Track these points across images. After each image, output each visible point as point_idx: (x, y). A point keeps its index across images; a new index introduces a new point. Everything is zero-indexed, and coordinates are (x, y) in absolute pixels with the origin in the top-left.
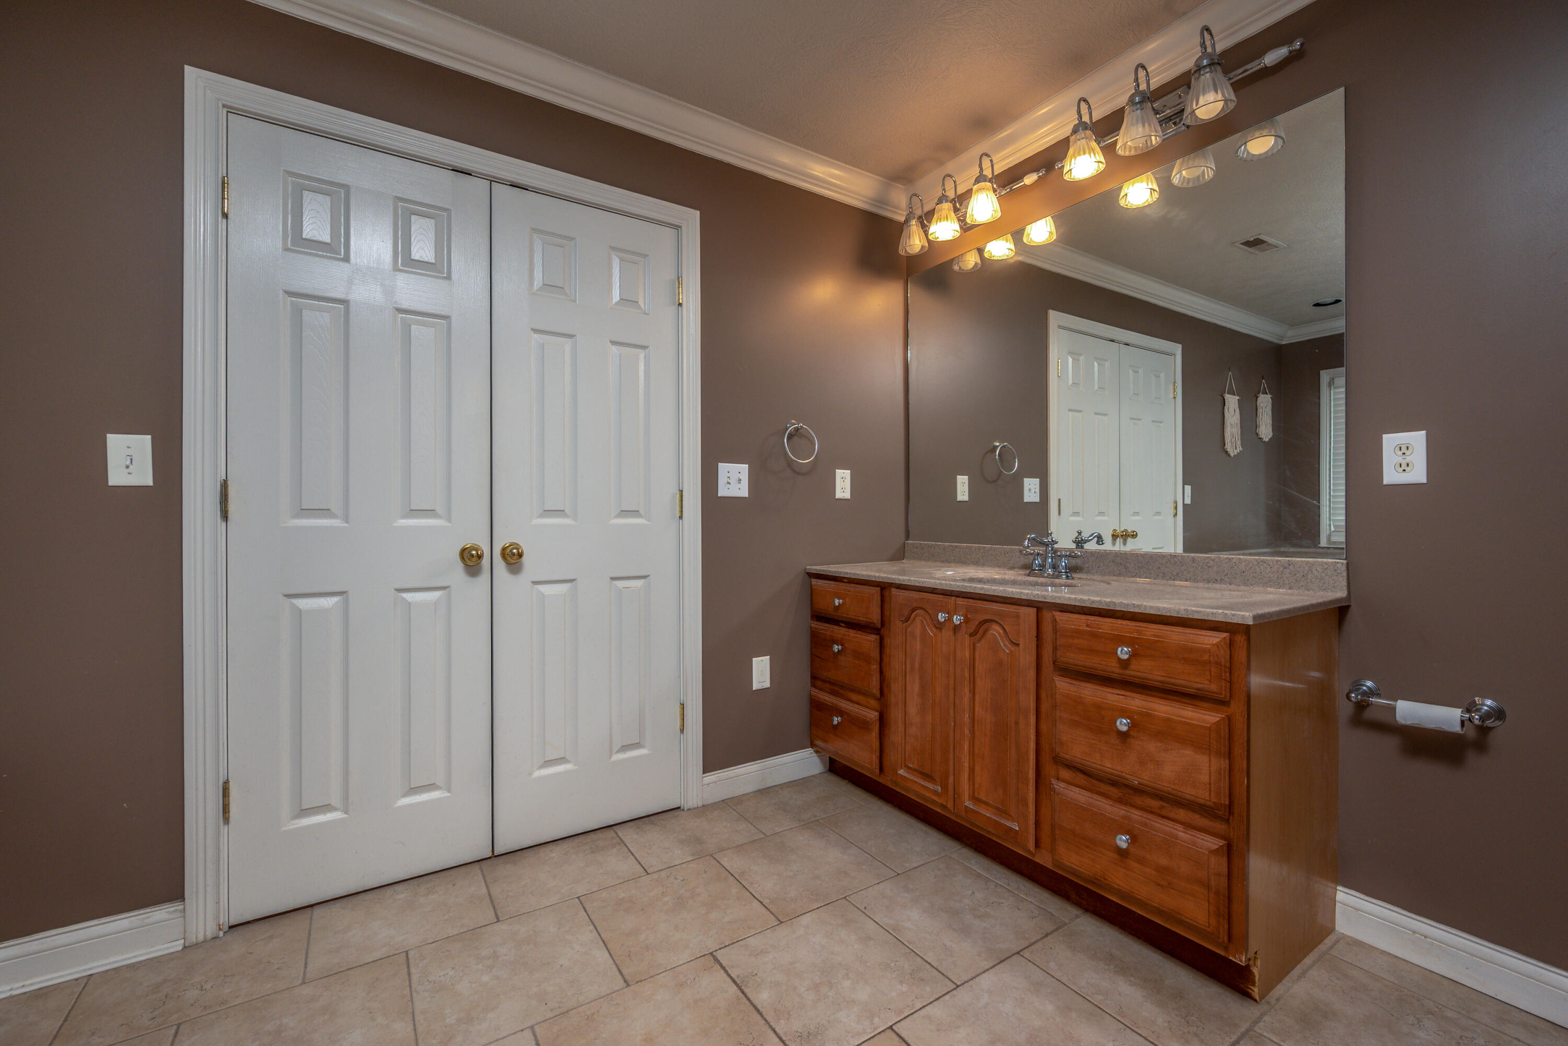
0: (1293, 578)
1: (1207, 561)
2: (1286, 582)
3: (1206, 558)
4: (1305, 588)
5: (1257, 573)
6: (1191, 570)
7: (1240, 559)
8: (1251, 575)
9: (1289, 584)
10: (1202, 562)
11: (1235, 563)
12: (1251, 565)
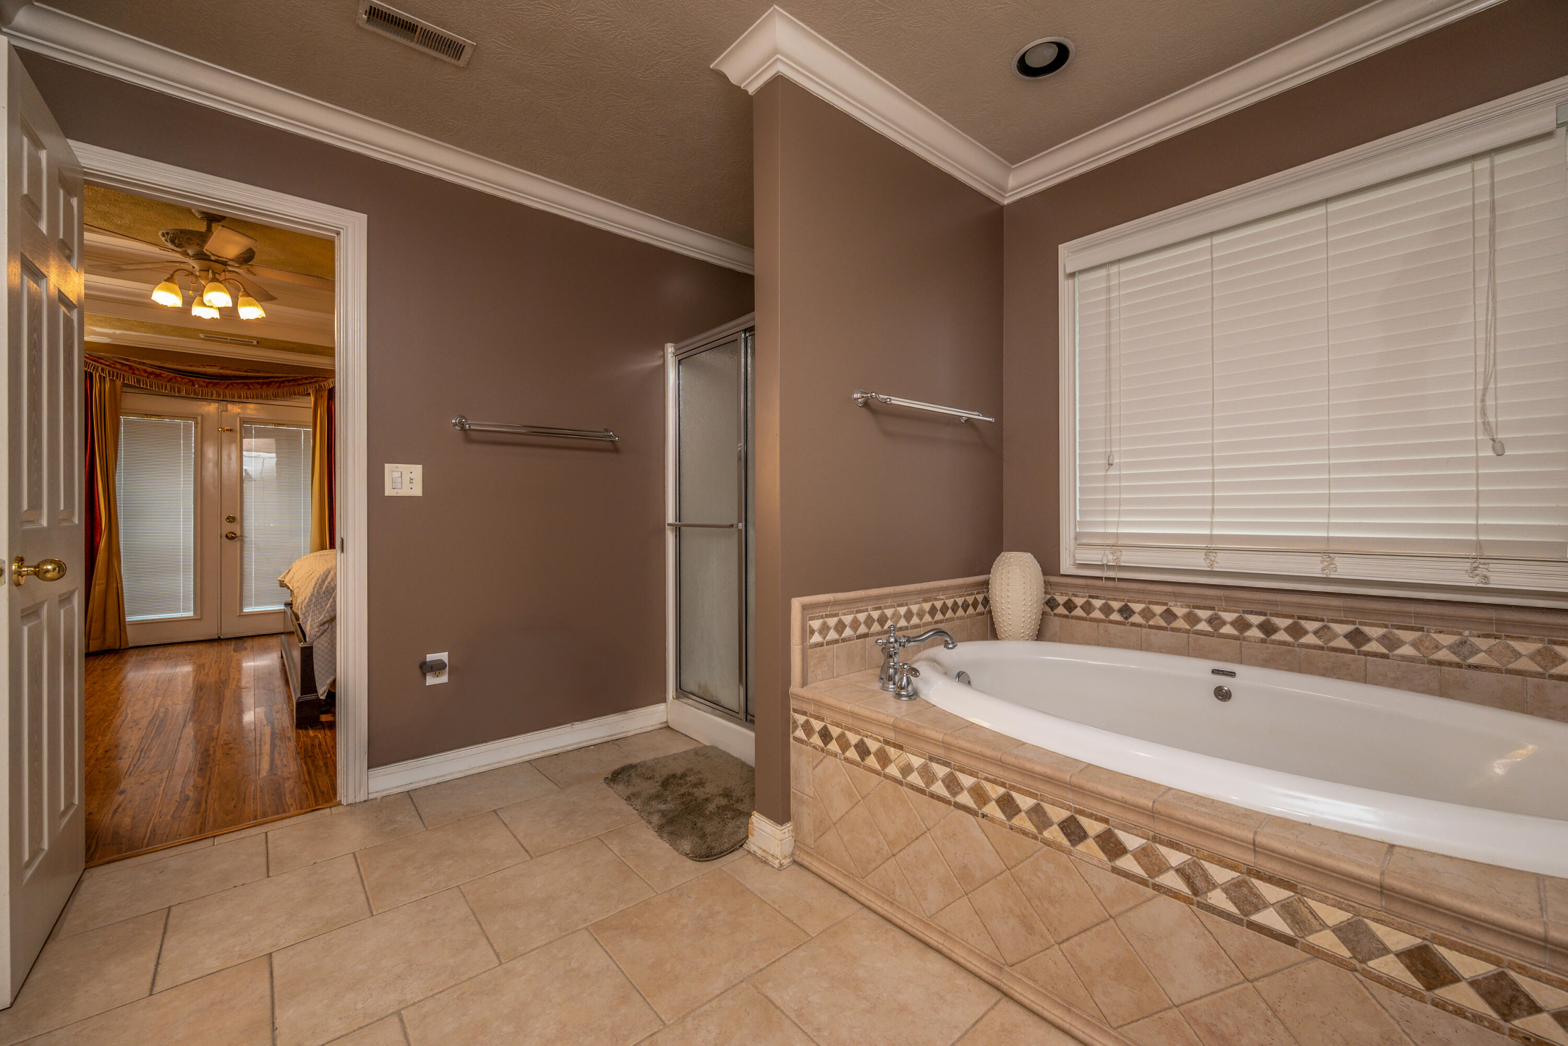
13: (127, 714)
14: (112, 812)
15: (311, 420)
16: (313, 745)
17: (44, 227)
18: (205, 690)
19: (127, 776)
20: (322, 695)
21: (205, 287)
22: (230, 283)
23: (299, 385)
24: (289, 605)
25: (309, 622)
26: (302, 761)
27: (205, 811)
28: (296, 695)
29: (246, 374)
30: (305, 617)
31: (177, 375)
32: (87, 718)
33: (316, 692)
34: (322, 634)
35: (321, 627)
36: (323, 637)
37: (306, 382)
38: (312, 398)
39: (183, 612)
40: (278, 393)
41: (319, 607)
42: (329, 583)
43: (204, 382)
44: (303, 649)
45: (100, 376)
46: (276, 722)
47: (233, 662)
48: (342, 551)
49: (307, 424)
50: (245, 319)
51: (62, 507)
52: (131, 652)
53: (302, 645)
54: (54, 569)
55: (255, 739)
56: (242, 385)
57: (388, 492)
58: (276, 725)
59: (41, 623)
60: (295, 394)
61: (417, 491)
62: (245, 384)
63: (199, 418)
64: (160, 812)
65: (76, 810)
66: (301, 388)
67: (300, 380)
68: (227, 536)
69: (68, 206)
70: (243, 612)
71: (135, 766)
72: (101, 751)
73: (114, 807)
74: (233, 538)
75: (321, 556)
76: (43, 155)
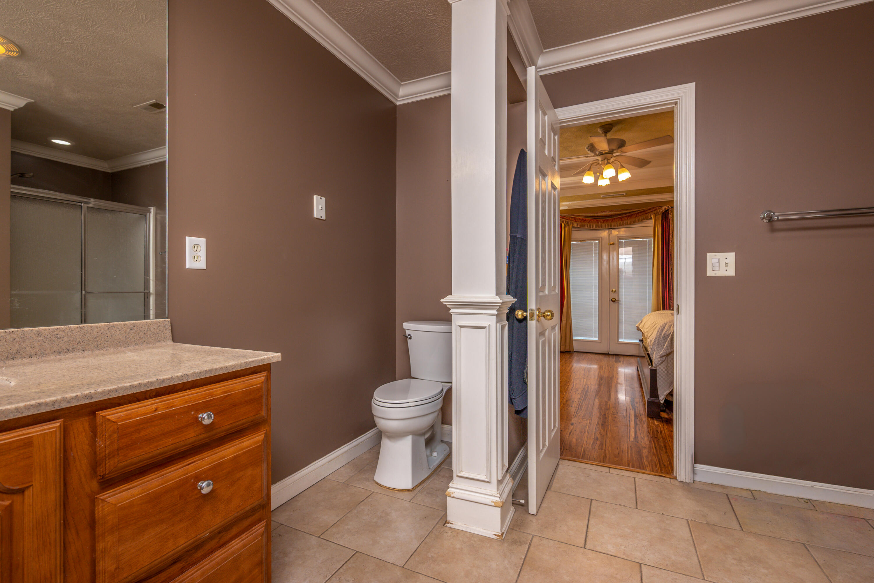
0: (137, 336)
1: (56, 332)
2: (133, 340)
3: (54, 330)
4: (147, 343)
5: (108, 337)
6: (36, 344)
7: (92, 327)
8: (103, 339)
9: (135, 341)
10: (49, 335)
11: (87, 331)
12: (102, 331)
13: (574, 384)
14: (569, 433)
15: (652, 233)
16: (657, 431)
17: (546, 152)
18: (603, 381)
19: (574, 417)
20: (661, 400)
21: (603, 169)
22: (614, 163)
23: (646, 213)
24: (642, 341)
25: (654, 354)
26: (652, 439)
27: (605, 450)
28: (647, 397)
29: (620, 212)
30: (652, 351)
31: (592, 219)
32: (561, 382)
33: (658, 398)
34: (662, 363)
35: (661, 359)
36: (662, 365)
37: (649, 211)
38: (653, 220)
39: (594, 337)
40: (636, 220)
41: (660, 346)
42: (666, 332)
43: (602, 220)
44: (651, 370)
45: (565, 224)
46: (636, 409)
47: (615, 368)
48: (678, 313)
49: (650, 236)
50: (621, 181)
51: (552, 285)
52: (575, 354)
53: (650, 367)
54: (550, 315)
55: (627, 416)
56: (619, 219)
57: (710, 273)
58: (637, 410)
59: (546, 339)
60: (644, 219)
61: (731, 272)
62: (620, 218)
63: (600, 239)
64: (587, 442)
65: (557, 429)
66: (648, 215)
67: (647, 211)
68: (612, 300)
69: (554, 139)
70: (619, 341)
71: (577, 412)
72: (565, 400)
73: (570, 431)
74: (614, 301)
75: (659, 314)
76: (546, 117)
